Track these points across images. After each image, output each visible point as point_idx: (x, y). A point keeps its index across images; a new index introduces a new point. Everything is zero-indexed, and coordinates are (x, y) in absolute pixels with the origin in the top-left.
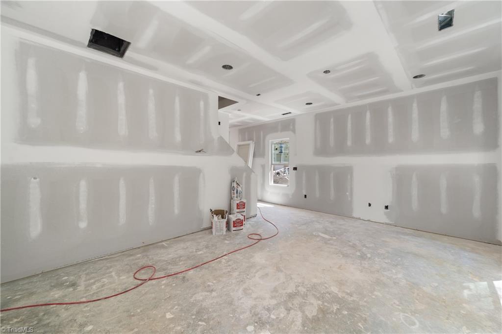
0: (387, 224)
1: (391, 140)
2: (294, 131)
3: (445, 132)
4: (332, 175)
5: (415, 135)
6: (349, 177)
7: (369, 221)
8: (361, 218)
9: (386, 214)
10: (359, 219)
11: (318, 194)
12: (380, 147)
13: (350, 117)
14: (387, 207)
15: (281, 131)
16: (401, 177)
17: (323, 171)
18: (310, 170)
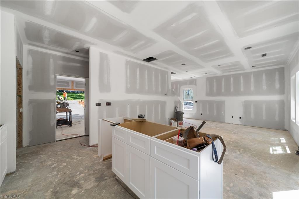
0: (240, 125)
1: (242, 90)
2: (196, 85)
3: (265, 87)
4: (215, 104)
5: (252, 88)
6: (223, 105)
7: (232, 124)
8: (229, 123)
9: (240, 120)
10: (228, 123)
11: (208, 113)
12: (237, 93)
13: (223, 79)
14: (240, 118)
15: (189, 85)
16: (247, 106)
17: (211, 103)
18: (204, 103)
